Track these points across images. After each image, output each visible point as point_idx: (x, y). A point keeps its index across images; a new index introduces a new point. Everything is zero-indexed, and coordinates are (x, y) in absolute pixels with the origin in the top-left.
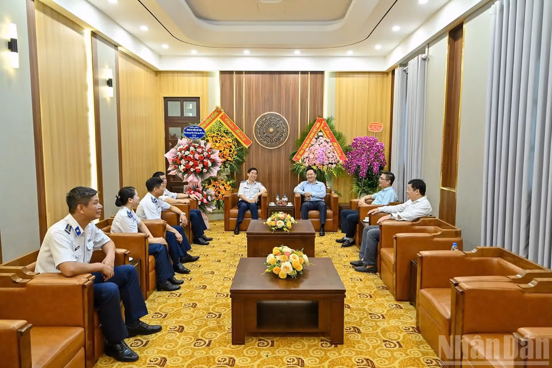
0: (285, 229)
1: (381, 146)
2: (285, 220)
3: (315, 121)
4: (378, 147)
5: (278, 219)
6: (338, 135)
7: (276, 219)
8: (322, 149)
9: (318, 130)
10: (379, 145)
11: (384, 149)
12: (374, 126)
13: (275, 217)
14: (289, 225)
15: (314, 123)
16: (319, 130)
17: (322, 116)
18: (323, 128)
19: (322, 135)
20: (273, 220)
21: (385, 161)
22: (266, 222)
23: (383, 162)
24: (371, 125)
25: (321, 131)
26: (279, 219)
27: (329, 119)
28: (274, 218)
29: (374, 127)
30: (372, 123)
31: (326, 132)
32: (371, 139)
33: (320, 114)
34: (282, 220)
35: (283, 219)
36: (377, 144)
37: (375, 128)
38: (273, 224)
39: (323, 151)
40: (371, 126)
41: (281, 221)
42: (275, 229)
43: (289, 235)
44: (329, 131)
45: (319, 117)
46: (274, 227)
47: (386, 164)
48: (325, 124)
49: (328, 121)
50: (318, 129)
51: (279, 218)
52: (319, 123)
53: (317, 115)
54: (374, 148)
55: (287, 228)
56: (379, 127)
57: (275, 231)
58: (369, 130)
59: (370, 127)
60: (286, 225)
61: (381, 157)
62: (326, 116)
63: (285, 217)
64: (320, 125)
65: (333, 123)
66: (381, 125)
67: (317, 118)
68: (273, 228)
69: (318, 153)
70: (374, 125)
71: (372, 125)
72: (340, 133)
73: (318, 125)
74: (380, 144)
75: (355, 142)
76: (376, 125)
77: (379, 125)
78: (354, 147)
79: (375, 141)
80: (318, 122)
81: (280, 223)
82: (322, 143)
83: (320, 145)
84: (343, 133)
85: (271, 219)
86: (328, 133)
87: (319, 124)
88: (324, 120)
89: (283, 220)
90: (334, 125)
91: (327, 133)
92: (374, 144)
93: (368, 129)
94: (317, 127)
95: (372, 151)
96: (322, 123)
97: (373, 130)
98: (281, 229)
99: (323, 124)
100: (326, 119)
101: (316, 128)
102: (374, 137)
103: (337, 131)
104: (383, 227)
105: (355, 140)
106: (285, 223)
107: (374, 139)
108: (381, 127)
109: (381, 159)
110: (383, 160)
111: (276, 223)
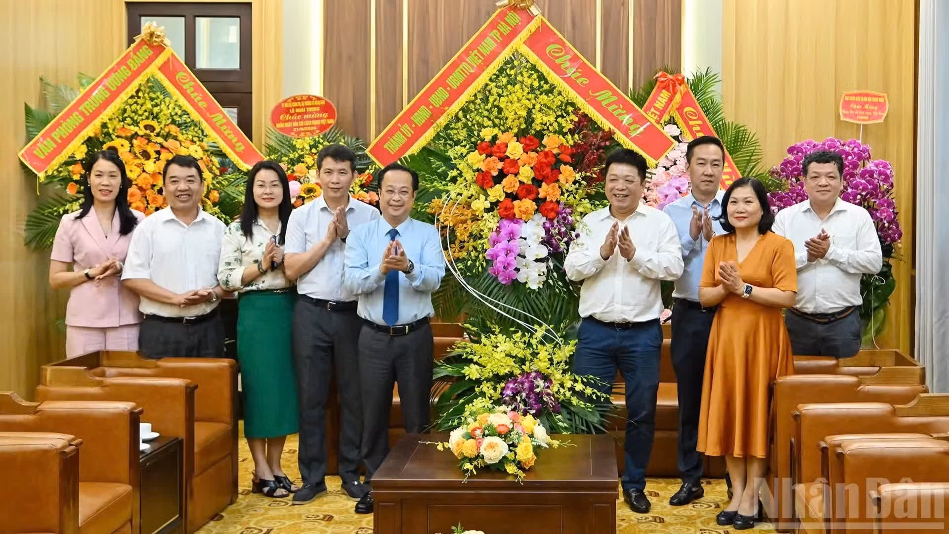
0: (511, 469)
1: (880, 173)
2: (513, 435)
3: (651, 85)
4: (871, 176)
5: (487, 432)
6: (731, 132)
7: (478, 433)
8: (678, 185)
9: (661, 116)
10: (874, 168)
11: (892, 185)
12: (857, 103)
13: (477, 424)
14: (525, 452)
15: (649, 94)
16: (666, 117)
17: (677, 69)
18: (680, 109)
19: (677, 132)
20: (470, 436)
21: (897, 227)
22: (446, 444)
23: (889, 228)
24: (847, 99)
25: (672, 121)
26: (491, 431)
27: (698, 79)
28: (474, 430)
29: (859, 107)
30: (855, 92)
31: (691, 123)
32: (847, 148)
33: (669, 62)
34: (500, 435)
35: (503, 430)
36: (870, 166)
37: (863, 109)
38: (469, 447)
39: (678, 188)
40: (847, 105)
41: (496, 440)
42: (476, 467)
43: (522, 488)
44: (700, 122)
45: (666, 70)
46: (471, 461)
47: (900, 235)
48: (685, 95)
49: (698, 85)
50: (662, 113)
51: (490, 427)
52: (664, 91)
53: (659, 65)
54: (858, 179)
55: (520, 465)
56: (876, 108)
57: (472, 476)
58: (842, 119)
59: (843, 108)
60: (516, 454)
61: (883, 212)
62: (689, 70)
63: (513, 423)
64: (671, 99)
65: (716, 92)
66: (881, 100)
67: (660, 74)
68: (468, 466)
69: (662, 196)
70: (858, 99)
71: (853, 98)
72: (738, 129)
73: (664, 101)
74: (877, 166)
75: (791, 157)
76: (865, 99)
77: (875, 100)
78: (788, 178)
79: (864, 156)
80: (664, 88)
81: (492, 446)
82: (675, 164)
83: (667, 169)
84: (752, 128)
85: (465, 431)
86: (698, 128)
87: (665, 95)
88: (682, 82)
89: (505, 436)
90: (717, 99)
91: (694, 129)
92: (855, 166)
93: (838, 116)
94: (660, 105)
95: (850, 190)
96: (674, 93)
97: (854, 116)
98: (498, 468)
99: (678, 98)
100: (691, 78)
101: (656, 108)
102: (860, 142)
103: (729, 120)
104: (848, 462)
105: (791, 150)
106: (509, 446)
107: (856, 150)
108: (881, 106)
109: (881, 220)
110: (890, 223)
111: (478, 448)
